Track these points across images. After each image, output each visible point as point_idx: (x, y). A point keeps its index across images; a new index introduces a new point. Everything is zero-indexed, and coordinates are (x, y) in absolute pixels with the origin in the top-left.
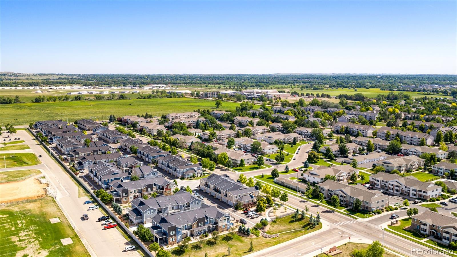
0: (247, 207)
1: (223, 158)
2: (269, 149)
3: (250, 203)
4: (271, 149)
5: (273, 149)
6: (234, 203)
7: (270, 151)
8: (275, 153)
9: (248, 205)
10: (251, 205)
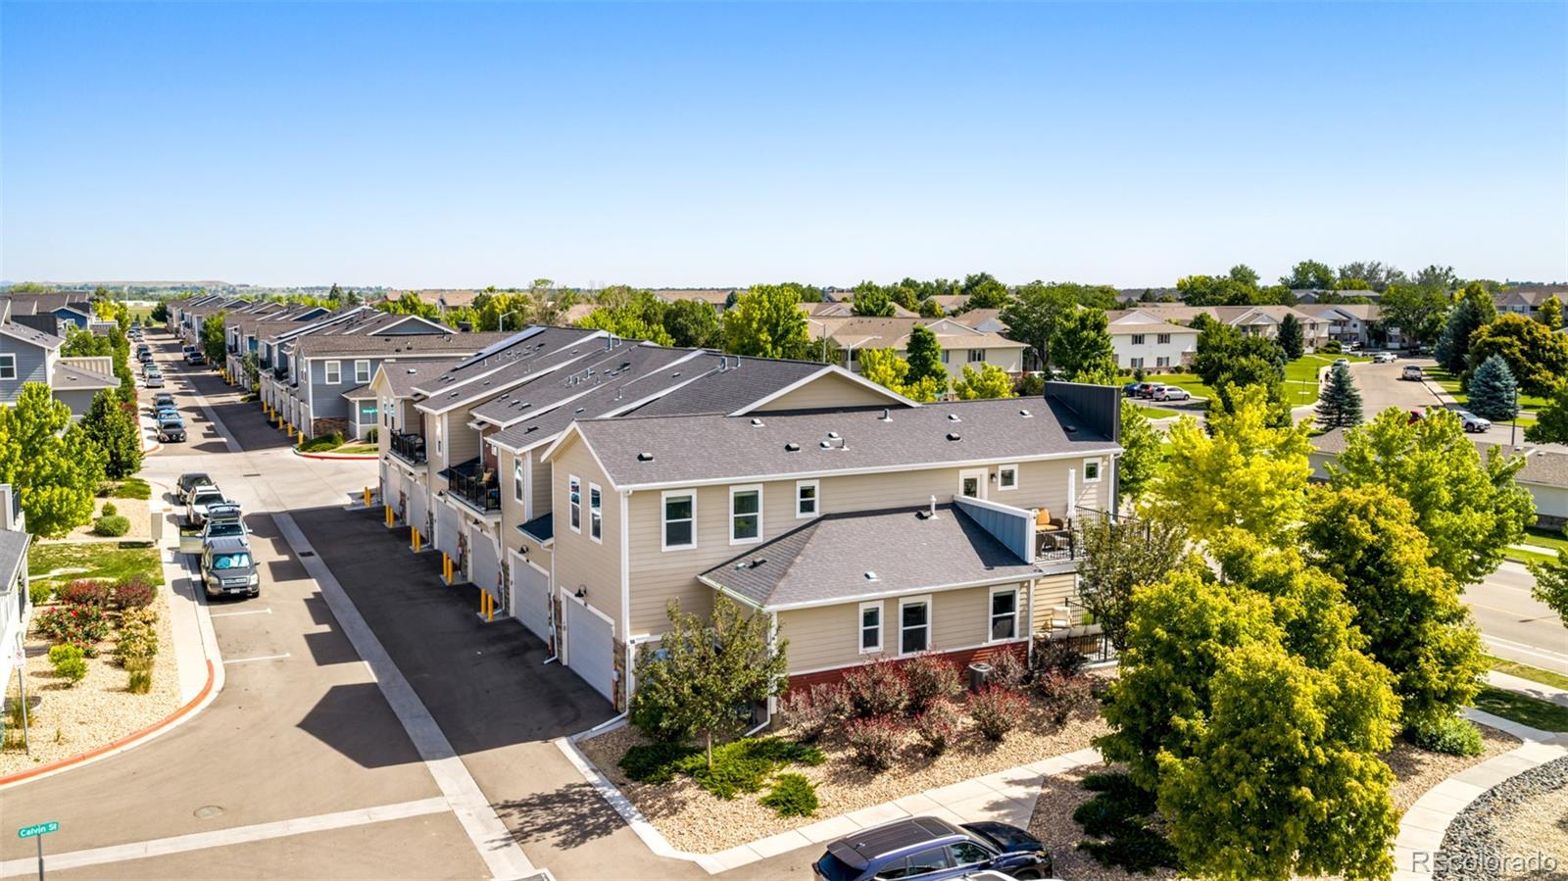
0: (878, 731)
1: (762, 322)
2: (1138, 339)
3: (962, 660)
4: (1151, 341)
5: (1164, 338)
6: (634, 638)
7: (1138, 351)
8: (1178, 370)
9: (897, 692)
10: (975, 684)
